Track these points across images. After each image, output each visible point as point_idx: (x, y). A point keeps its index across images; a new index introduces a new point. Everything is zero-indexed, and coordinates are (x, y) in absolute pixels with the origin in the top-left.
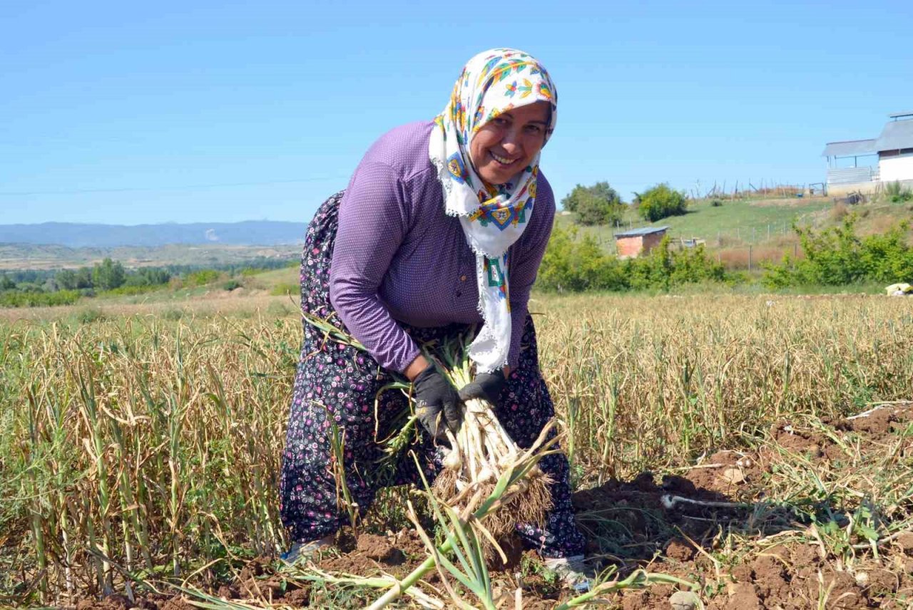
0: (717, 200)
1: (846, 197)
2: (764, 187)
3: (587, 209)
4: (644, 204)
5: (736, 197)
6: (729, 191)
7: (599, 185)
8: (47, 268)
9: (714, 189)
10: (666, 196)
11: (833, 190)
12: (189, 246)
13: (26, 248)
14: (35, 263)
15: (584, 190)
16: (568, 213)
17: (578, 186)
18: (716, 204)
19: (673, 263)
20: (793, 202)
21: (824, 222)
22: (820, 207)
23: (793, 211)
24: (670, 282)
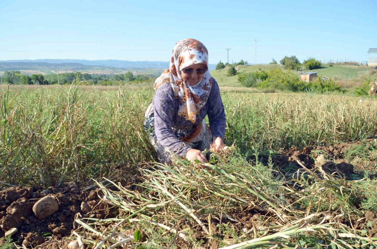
0: (331, 65)
1: (374, 67)
2: (346, 61)
3: (288, 64)
4: (307, 64)
5: (337, 64)
6: (335, 62)
7: (292, 57)
8: (109, 74)
9: (330, 61)
10: (315, 62)
11: (370, 64)
12: (152, 68)
13: (103, 68)
14: (107, 72)
15: (288, 58)
16: (282, 65)
17: (286, 56)
18: (331, 66)
19: (324, 85)
20: (356, 67)
21: (367, 75)
22: (366, 70)
23: (356, 70)
24: (323, 91)
